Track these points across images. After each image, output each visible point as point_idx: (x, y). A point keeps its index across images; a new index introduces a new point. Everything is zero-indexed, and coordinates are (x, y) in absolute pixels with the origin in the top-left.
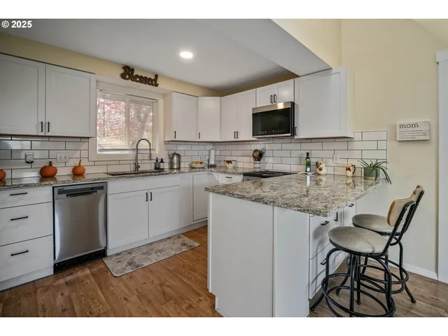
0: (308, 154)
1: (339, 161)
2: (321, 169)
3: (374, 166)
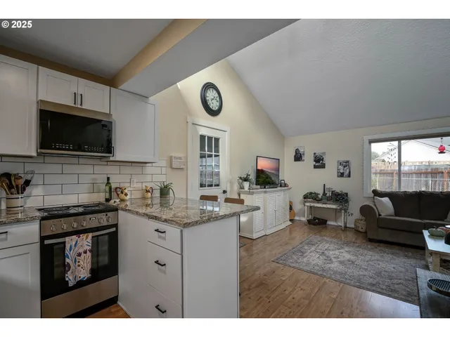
0: (108, 179)
1: (135, 185)
2: (126, 195)
3: (166, 187)
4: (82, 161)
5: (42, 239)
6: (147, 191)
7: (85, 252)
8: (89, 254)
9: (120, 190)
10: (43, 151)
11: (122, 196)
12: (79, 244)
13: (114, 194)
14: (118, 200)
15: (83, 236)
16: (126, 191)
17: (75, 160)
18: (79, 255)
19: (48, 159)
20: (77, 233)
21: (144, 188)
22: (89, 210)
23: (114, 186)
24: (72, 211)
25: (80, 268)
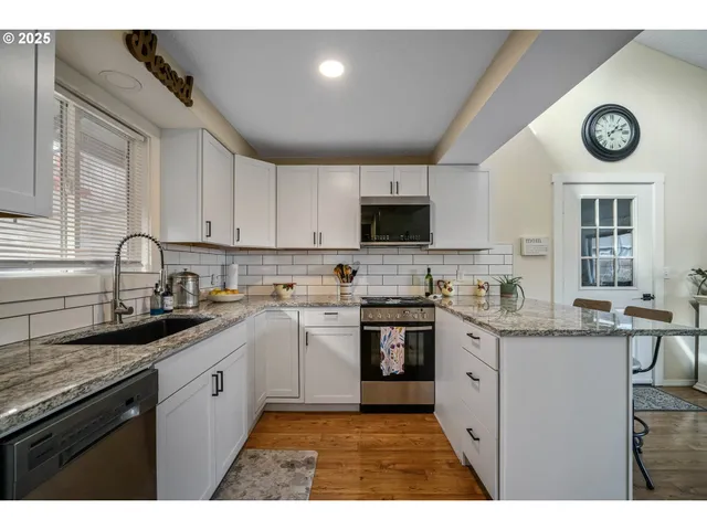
0: (429, 270)
1: (464, 278)
2: (450, 290)
3: (510, 283)
4: (401, 251)
5: (363, 324)
6: (480, 287)
7: (398, 346)
8: (402, 348)
9: (442, 284)
10: (365, 243)
11: (446, 291)
12: (393, 336)
13: (436, 288)
14: (439, 296)
15: (397, 329)
16: (450, 285)
17: (395, 250)
18: (393, 347)
19: (371, 251)
20: (391, 324)
21: (476, 283)
22: (405, 304)
23: (435, 279)
24: (390, 302)
25: (393, 362)
